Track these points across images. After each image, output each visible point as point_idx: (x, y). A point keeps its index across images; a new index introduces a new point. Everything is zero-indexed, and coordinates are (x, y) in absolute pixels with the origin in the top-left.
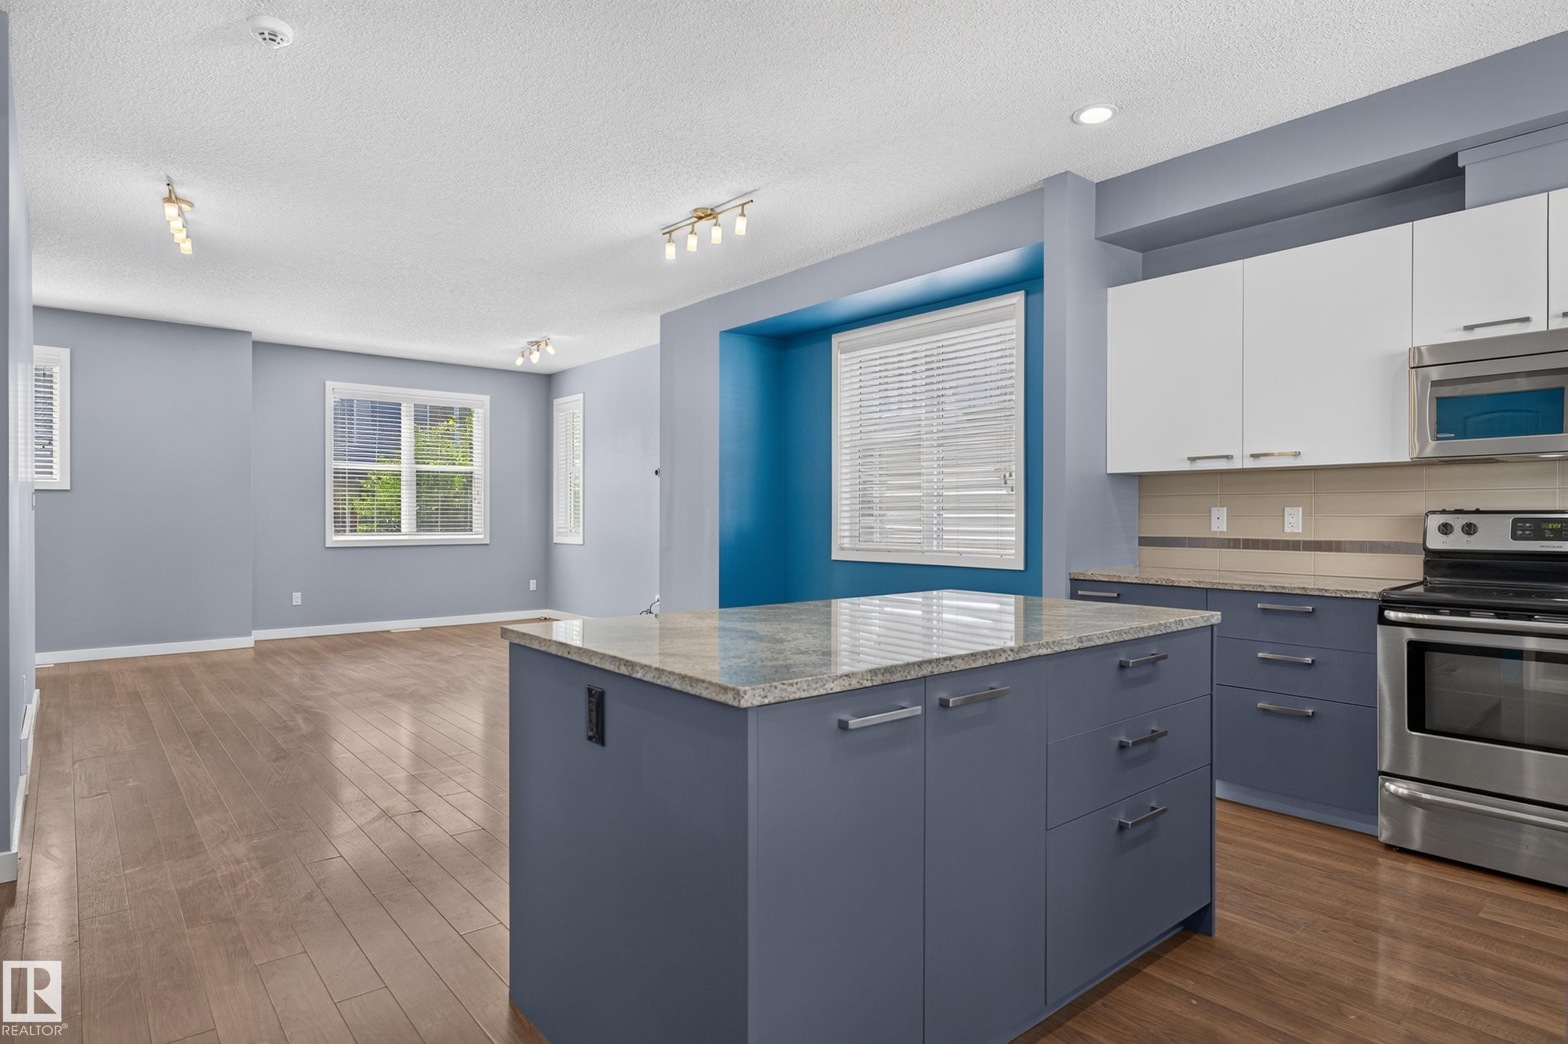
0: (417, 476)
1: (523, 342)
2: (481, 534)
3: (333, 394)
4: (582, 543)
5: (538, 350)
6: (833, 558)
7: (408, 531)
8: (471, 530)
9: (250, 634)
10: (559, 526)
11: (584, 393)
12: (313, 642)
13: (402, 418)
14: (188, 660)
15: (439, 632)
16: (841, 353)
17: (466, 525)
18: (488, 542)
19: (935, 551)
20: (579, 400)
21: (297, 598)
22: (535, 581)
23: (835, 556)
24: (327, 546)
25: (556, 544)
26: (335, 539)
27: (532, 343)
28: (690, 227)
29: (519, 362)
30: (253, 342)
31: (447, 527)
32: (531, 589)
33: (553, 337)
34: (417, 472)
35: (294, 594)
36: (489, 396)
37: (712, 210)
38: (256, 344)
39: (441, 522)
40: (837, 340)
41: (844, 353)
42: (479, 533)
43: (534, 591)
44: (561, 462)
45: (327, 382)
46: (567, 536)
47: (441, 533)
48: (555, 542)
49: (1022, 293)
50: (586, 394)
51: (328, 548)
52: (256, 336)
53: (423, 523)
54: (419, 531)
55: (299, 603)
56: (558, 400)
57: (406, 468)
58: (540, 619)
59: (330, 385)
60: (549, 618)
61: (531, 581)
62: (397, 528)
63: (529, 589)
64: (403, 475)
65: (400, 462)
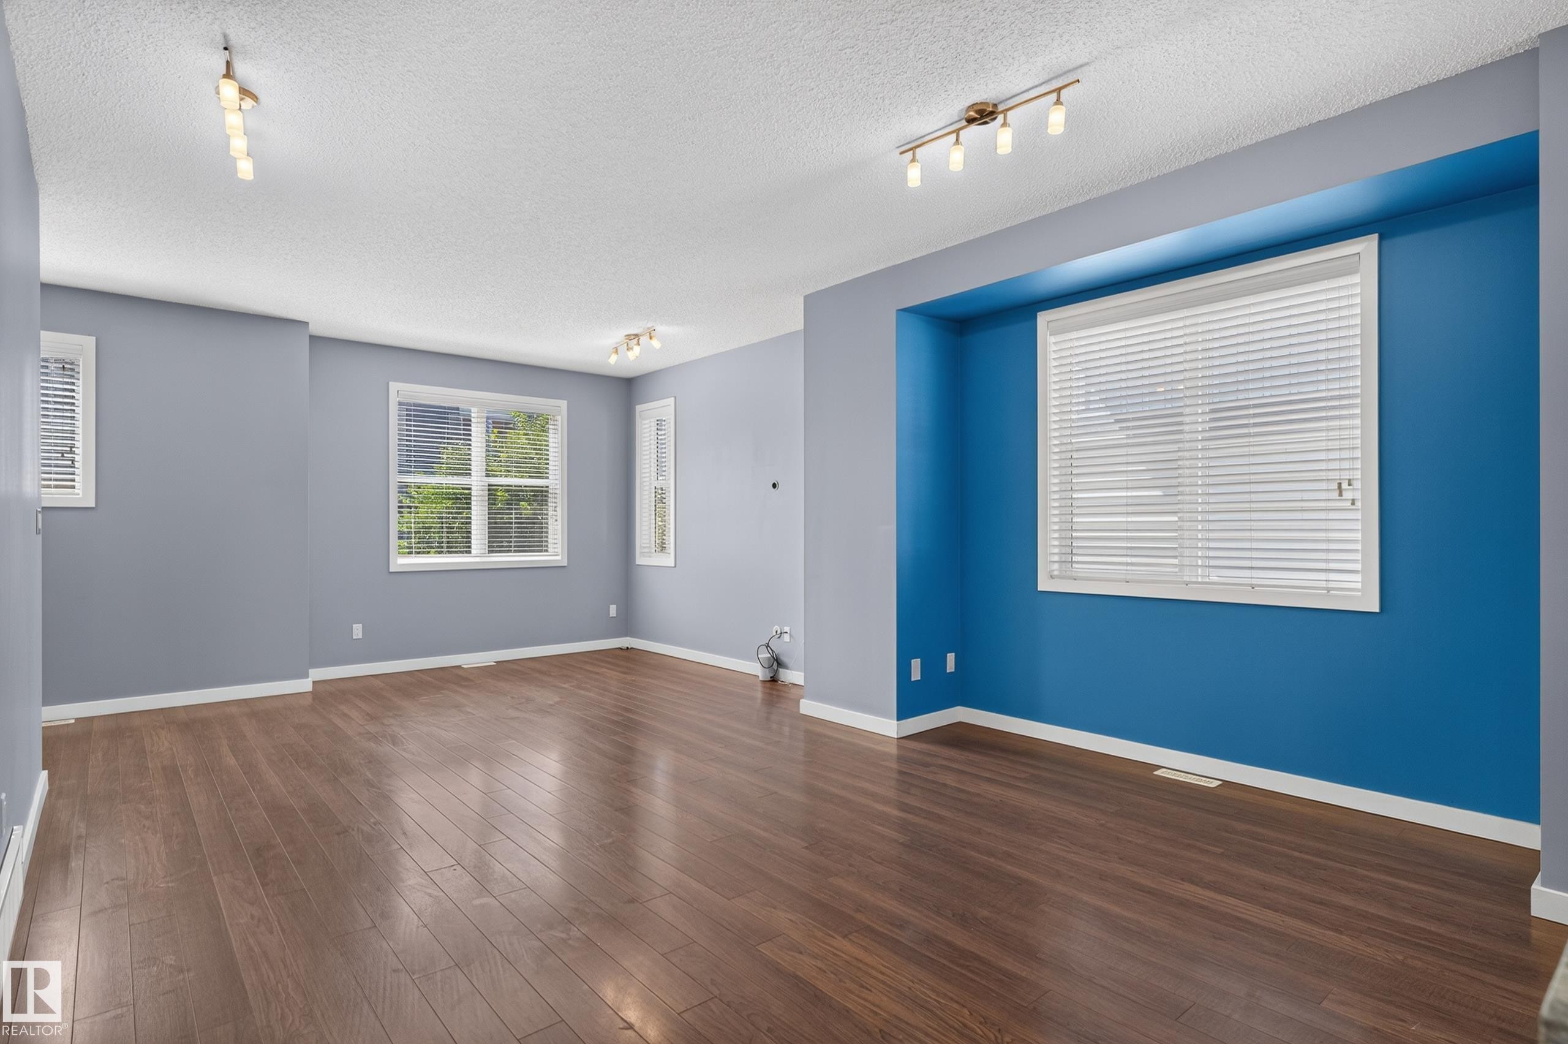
0: (489, 490)
1: (617, 335)
2: (559, 554)
3: (398, 397)
4: (673, 565)
5: (638, 344)
6: (1039, 589)
7: (479, 553)
8: (547, 551)
9: (306, 676)
10: (644, 545)
11: (675, 397)
12: (377, 683)
13: (472, 425)
14: (234, 710)
15: (515, 667)
16: (1050, 335)
17: (540, 546)
18: (566, 565)
19: (1199, 583)
20: (669, 405)
21: (358, 631)
22: (615, 606)
23: (1043, 585)
24: (391, 571)
25: (638, 565)
26: (403, 562)
27: (629, 337)
28: (954, 135)
29: (613, 359)
30: (310, 337)
31: (522, 549)
32: (611, 616)
33: (661, 329)
34: (489, 485)
35: (354, 626)
36: (567, 402)
37: (995, 105)
38: (313, 339)
39: (515, 542)
40: (1044, 319)
41: (1054, 335)
42: (555, 552)
43: (613, 617)
44: (644, 475)
45: (391, 384)
46: (650, 557)
47: (515, 554)
48: (637, 563)
49: (1376, 235)
50: (677, 398)
52: (315, 329)
53: (497, 540)
54: (490, 552)
55: (360, 636)
56: (641, 405)
57: (477, 482)
58: (621, 649)
59: (394, 386)
60: (632, 648)
61: (611, 606)
62: (467, 549)
63: (609, 615)
64: (473, 488)
65: (470, 474)
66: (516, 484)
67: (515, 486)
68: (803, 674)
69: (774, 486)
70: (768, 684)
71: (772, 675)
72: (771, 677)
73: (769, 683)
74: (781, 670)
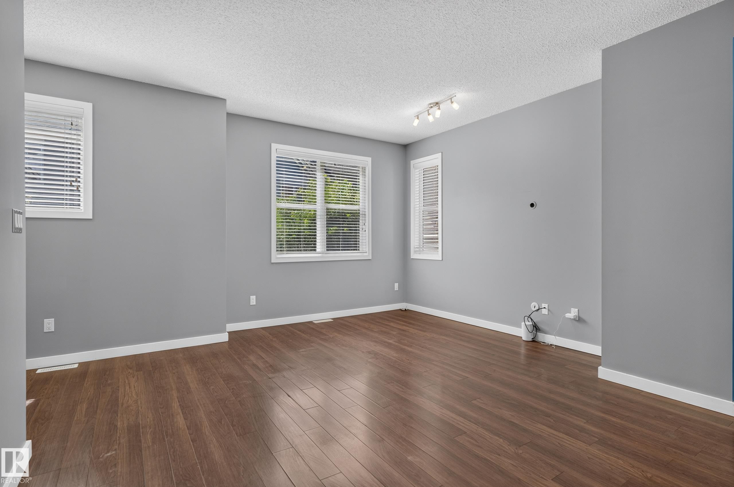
0: (326, 212)
1: (424, 104)
2: (366, 253)
3: (276, 153)
4: (441, 260)
5: (439, 109)
7: (321, 250)
8: (359, 250)
9: (225, 329)
10: (415, 247)
12: (264, 333)
13: (317, 171)
15: (346, 323)
17: (355, 246)
18: (371, 259)
20: (438, 159)
21: (253, 300)
22: (398, 284)
24: (272, 262)
25: (412, 259)
26: (277, 257)
27: (433, 104)
29: (416, 123)
30: (227, 113)
31: (346, 248)
32: (395, 290)
34: (326, 209)
35: (251, 297)
36: (371, 158)
38: (229, 115)
39: (342, 244)
42: (363, 252)
43: (397, 291)
44: (416, 204)
45: (272, 144)
46: (420, 254)
47: (341, 251)
48: (411, 257)
50: (443, 153)
52: (231, 107)
53: (331, 245)
54: (328, 250)
55: (255, 304)
56: (414, 160)
57: (319, 207)
58: (401, 310)
59: (274, 146)
60: (408, 310)
61: (395, 284)
62: (313, 249)
63: (394, 289)
64: (317, 210)
65: (315, 202)
68: (601, 347)
69: (532, 205)
70: (531, 344)
71: (532, 337)
72: (532, 339)
73: (531, 342)
74: (538, 333)
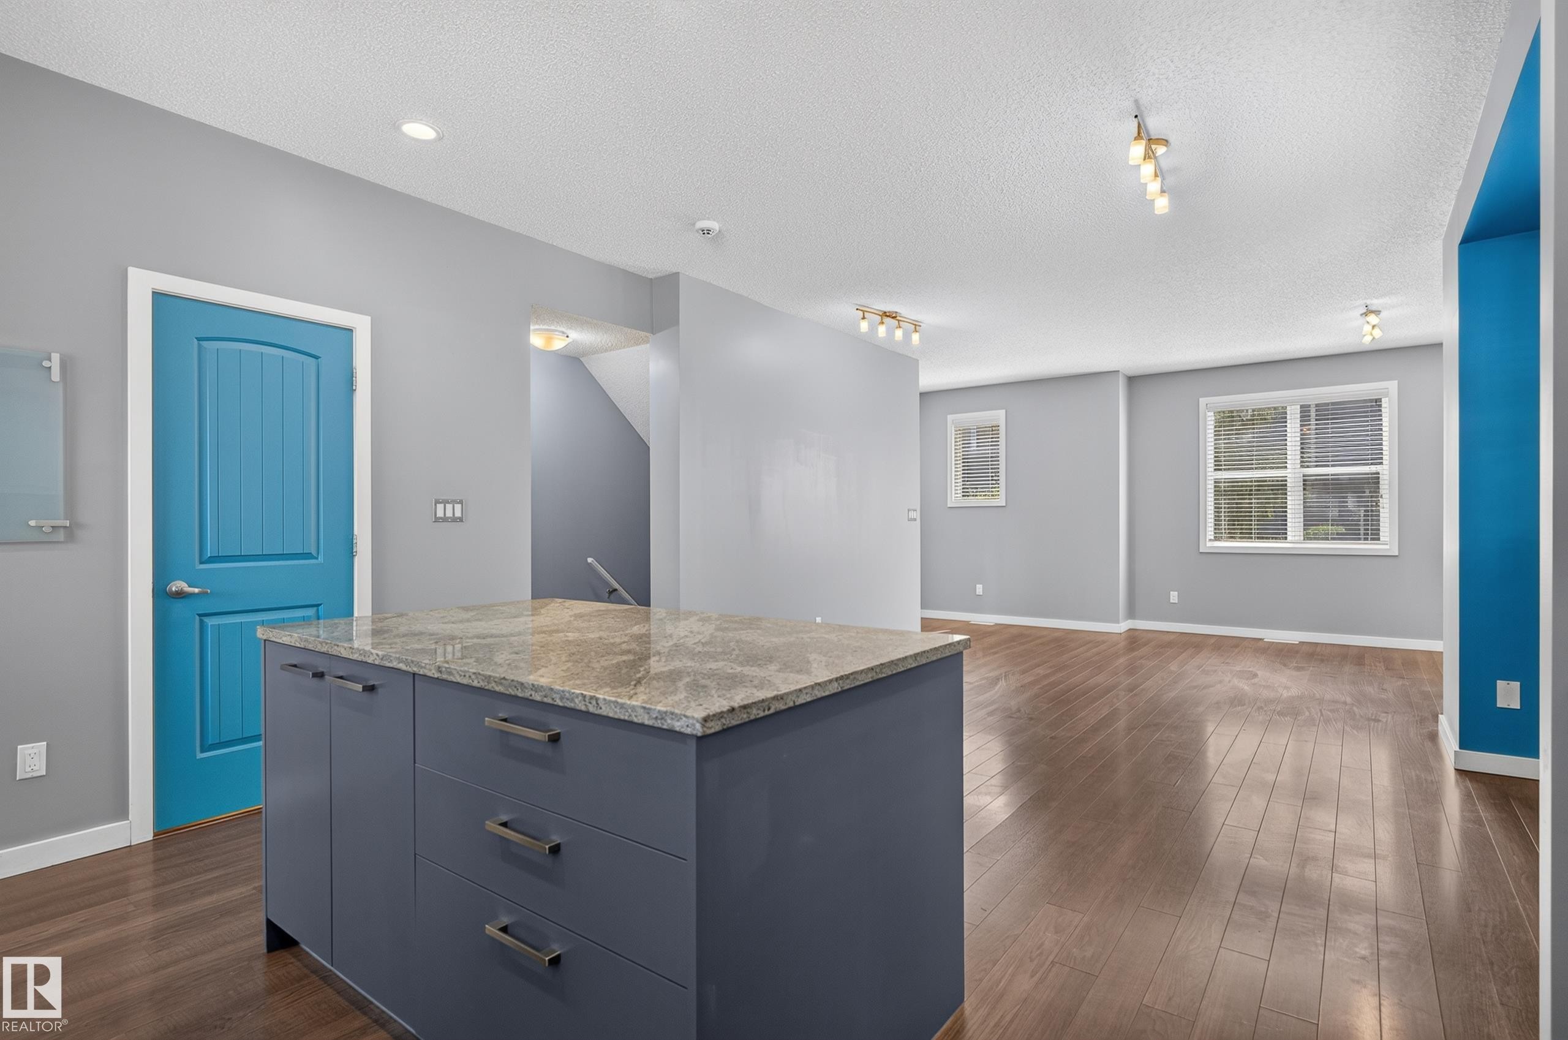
0: (1304, 480)
2: (1388, 544)
3: (1211, 408)
7: (1295, 538)
8: (1379, 539)
13: (1288, 422)
17: (1371, 534)
18: (1397, 554)
21: (1174, 597)
24: (1201, 551)
26: (1214, 545)
30: (1127, 377)
31: (1352, 534)
34: (1304, 476)
35: (1171, 593)
36: (1396, 382)
38: (1130, 378)
42: (1388, 541)
45: (1200, 398)
47: (1333, 541)
51: (1201, 553)
52: (1129, 372)
53: (1311, 530)
54: (1306, 538)
57: (1293, 473)
59: (1204, 401)
62: (1281, 535)
64: (1288, 480)
65: (1286, 467)
66: (1333, 473)
67: (1332, 475)
